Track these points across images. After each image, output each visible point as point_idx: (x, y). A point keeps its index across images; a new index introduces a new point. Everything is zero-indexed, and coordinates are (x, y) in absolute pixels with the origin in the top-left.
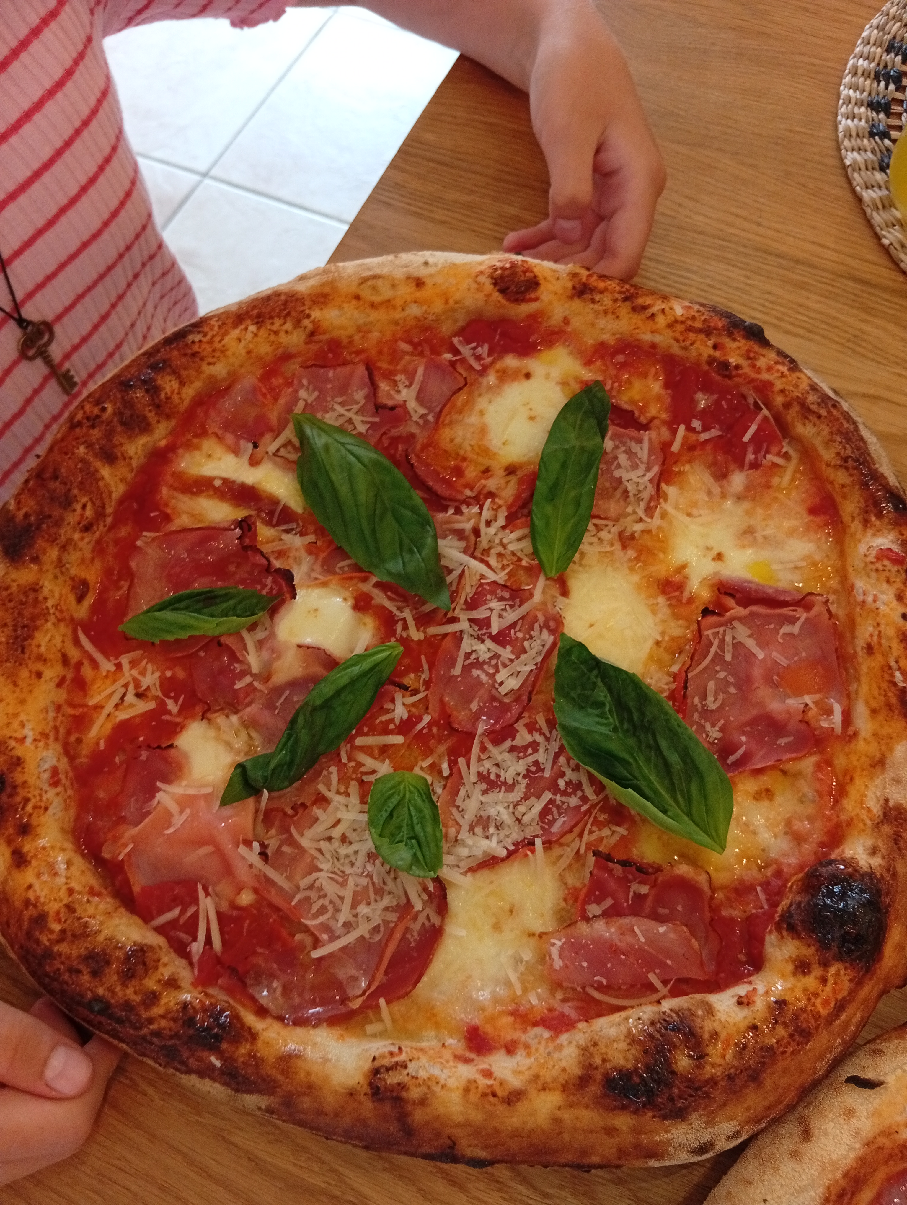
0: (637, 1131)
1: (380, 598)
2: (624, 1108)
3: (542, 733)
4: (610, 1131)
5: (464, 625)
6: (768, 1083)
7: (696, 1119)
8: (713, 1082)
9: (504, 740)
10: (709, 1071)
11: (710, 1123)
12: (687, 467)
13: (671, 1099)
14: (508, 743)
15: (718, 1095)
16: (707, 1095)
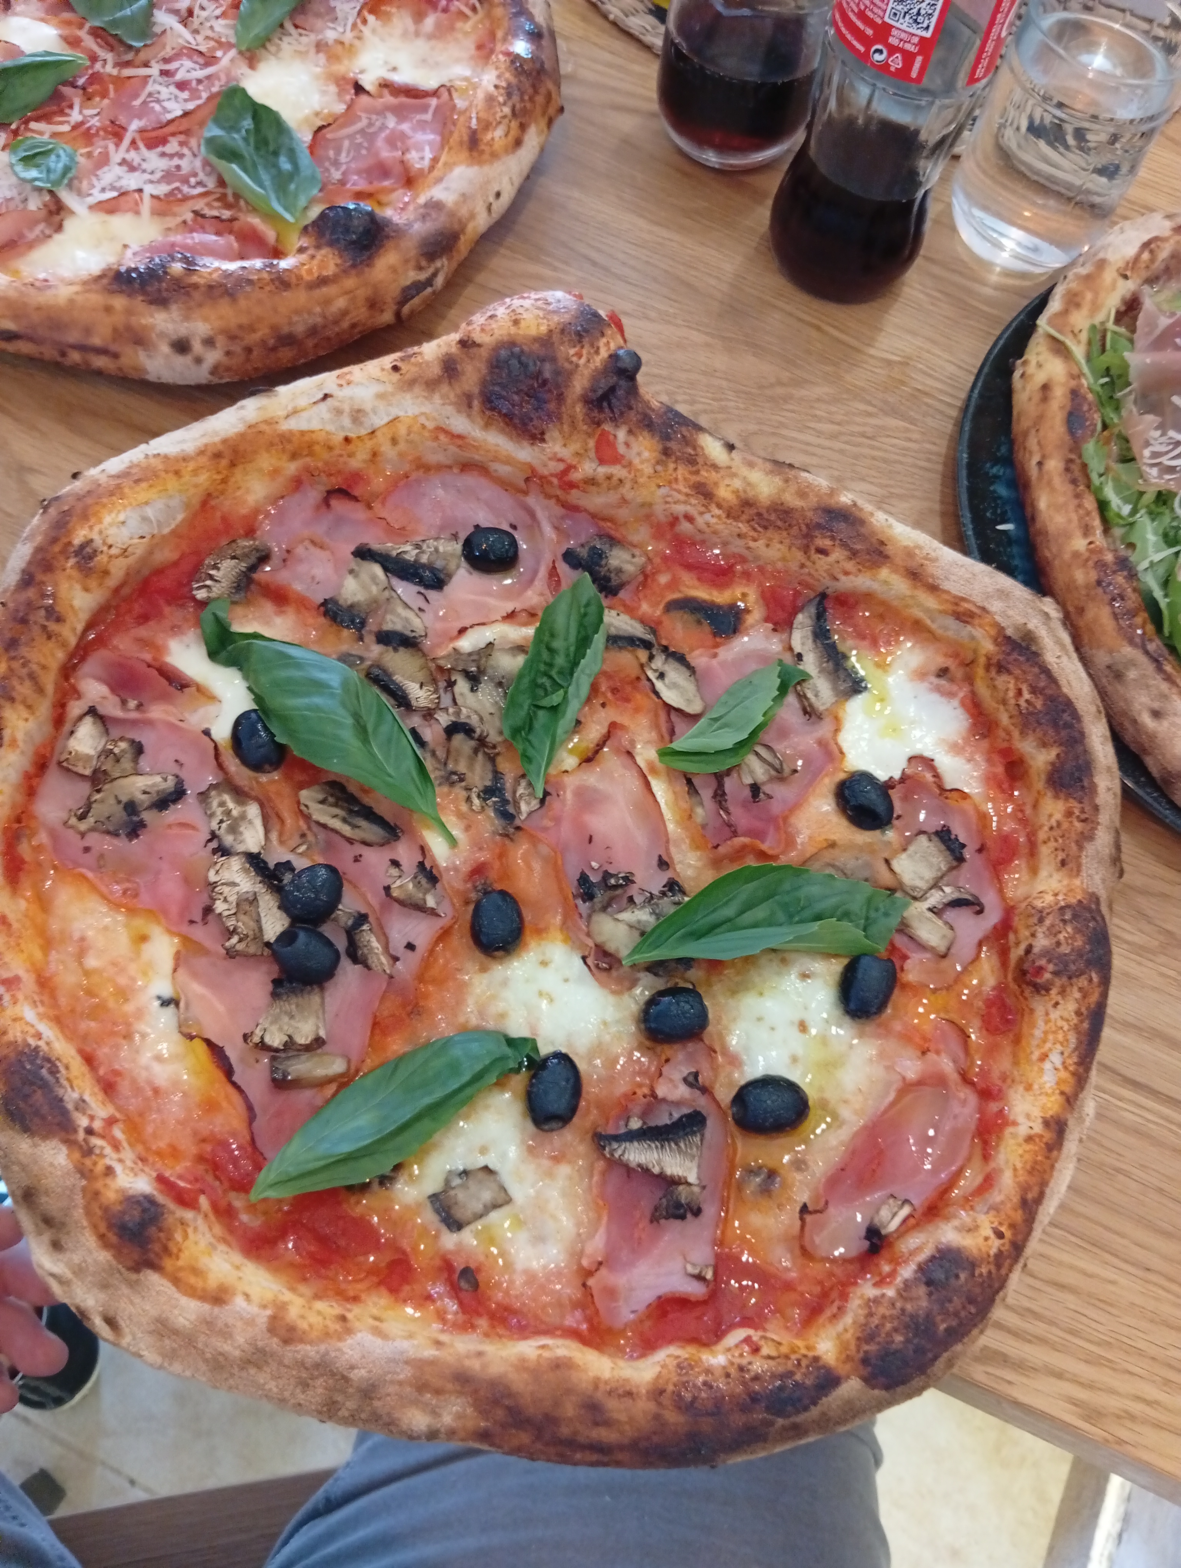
0: (129, 312)
1: (89, 42)
2: (122, 292)
3: (190, 149)
4: (108, 309)
5: (154, 70)
6: (243, 303)
7: (175, 311)
8: (196, 286)
9: (156, 146)
10: (195, 279)
11: (187, 318)
12: (394, 10)
13: (159, 291)
14: (160, 149)
15: (197, 295)
16: (188, 294)
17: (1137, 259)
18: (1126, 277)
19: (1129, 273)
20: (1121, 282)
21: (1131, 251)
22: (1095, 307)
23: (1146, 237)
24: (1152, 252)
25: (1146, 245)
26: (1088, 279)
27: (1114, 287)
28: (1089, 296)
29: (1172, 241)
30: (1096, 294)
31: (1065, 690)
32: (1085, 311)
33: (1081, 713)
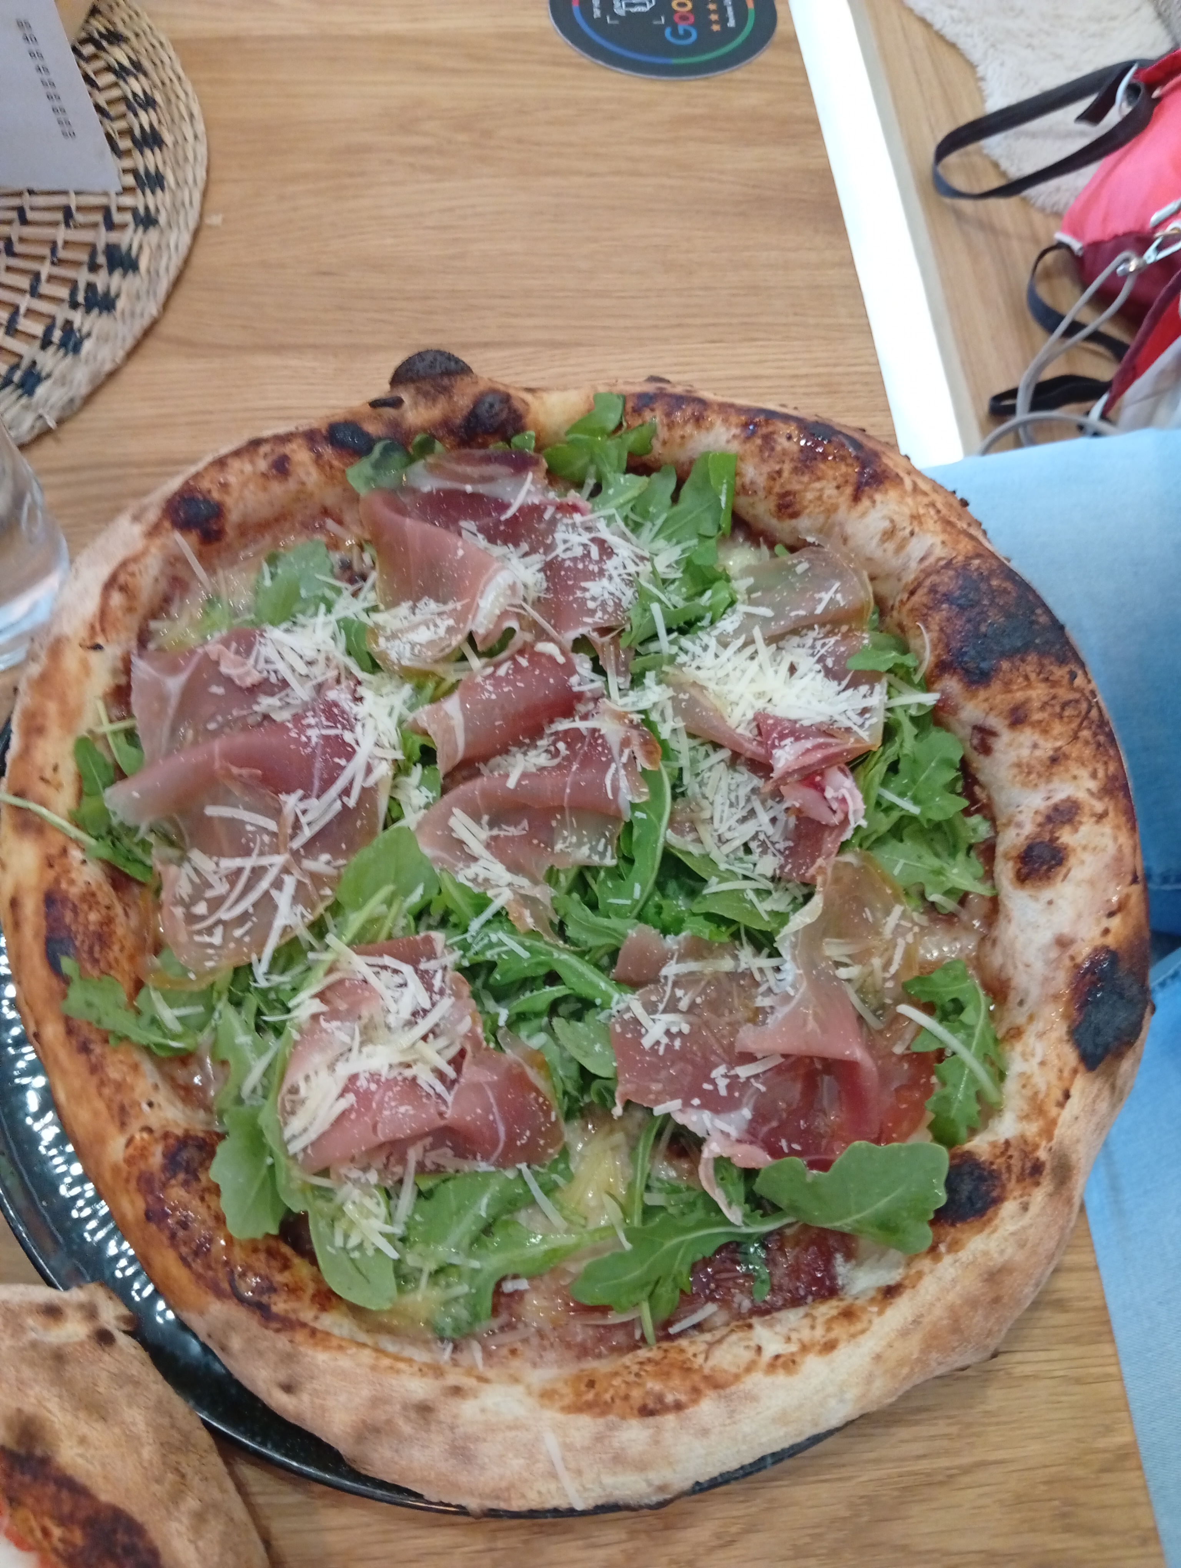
17: (104, 613)
18: (97, 647)
19: (100, 640)
20: (94, 658)
21: (90, 606)
22: (69, 716)
23: (104, 572)
24: (123, 589)
25: (111, 584)
26: (43, 682)
27: (86, 668)
28: (52, 708)
29: (154, 550)
30: (63, 700)
31: (105, 1497)
32: (54, 730)
33: (139, 1518)
